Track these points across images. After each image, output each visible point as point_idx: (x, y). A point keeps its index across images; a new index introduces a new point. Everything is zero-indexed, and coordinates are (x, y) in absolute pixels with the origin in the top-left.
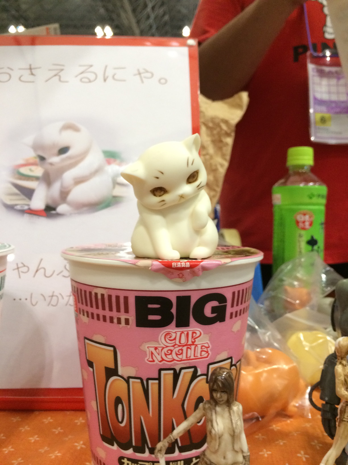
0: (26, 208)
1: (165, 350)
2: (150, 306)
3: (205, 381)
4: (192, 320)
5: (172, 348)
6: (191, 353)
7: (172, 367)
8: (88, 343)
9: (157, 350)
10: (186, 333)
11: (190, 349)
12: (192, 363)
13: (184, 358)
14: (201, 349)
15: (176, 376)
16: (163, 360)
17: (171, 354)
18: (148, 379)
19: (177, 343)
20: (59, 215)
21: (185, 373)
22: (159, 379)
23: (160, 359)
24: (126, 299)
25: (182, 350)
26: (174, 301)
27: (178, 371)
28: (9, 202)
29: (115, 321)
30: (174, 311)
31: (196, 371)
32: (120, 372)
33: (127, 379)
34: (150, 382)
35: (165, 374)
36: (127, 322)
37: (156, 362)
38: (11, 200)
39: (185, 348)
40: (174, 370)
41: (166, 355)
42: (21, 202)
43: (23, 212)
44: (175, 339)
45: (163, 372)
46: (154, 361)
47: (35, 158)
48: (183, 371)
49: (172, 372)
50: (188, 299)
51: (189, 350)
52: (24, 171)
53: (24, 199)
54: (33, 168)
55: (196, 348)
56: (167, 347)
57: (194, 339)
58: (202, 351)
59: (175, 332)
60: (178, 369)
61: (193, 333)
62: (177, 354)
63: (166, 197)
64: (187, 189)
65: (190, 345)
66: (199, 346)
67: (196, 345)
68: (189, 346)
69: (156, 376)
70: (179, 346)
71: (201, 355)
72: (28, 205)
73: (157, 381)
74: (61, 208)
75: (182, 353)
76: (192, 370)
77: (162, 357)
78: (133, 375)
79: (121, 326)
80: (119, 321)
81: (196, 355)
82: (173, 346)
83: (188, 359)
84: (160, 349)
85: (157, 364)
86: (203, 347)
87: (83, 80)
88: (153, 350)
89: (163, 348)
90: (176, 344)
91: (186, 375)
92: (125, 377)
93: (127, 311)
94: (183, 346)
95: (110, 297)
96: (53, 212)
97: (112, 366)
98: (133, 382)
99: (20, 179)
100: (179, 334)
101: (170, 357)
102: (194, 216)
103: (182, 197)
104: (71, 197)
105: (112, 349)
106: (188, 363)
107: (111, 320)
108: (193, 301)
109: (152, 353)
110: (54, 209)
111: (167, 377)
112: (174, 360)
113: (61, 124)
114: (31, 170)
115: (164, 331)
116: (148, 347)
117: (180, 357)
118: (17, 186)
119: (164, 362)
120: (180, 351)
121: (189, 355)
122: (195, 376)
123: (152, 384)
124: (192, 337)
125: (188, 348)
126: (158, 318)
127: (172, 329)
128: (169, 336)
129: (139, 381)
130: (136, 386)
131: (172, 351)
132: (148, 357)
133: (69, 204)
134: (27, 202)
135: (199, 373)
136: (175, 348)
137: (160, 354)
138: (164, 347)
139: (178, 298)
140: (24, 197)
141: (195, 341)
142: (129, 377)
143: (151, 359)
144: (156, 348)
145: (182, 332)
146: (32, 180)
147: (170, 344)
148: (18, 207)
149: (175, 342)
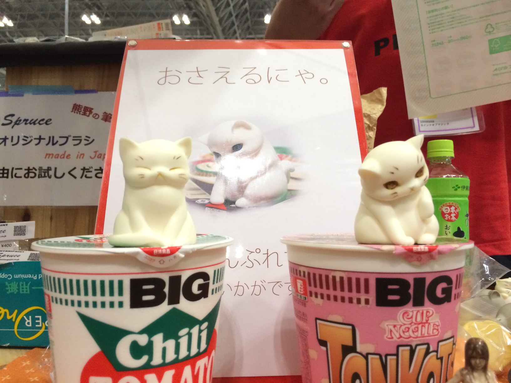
0: (207, 201)
1: (403, 328)
2: (390, 287)
3: (435, 358)
4: (426, 301)
5: (409, 326)
6: (425, 331)
7: (409, 344)
8: (320, 324)
9: (396, 328)
10: (421, 312)
11: (425, 327)
12: (426, 340)
13: (420, 335)
14: (433, 327)
15: (412, 352)
16: (401, 337)
17: (408, 331)
18: (386, 356)
19: (414, 321)
20: (238, 208)
21: (420, 349)
22: (397, 355)
23: (398, 336)
24: (367, 281)
25: (417, 328)
26: (412, 282)
27: (414, 348)
28: (190, 197)
29: (355, 301)
30: (411, 291)
31: (428, 348)
32: (358, 349)
33: (365, 355)
34: (389, 358)
35: (403, 351)
36: (367, 301)
37: (395, 338)
38: (192, 195)
39: (420, 326)
40: (411, 346)
41: (404, 332)
42: (202, 197)
43: (204, 206)
44: (412, 317)
45: (401, 349)
46: (392, 338)
47: (211, 155)
48: (418, 348)
49: (408, 348)
50: (423, 280)
51: (423, 328)
52: (201, 167)
53: (205, 194)
54: (210, 164)
55: (430, 325)
56: (405, 324)
57: (428, 318)
58: (433, 329)
59: (412, 311)
60: (414, 345)
61: (427, 312)
62: (413, 332)
63: (398, 190)
64: (416, 182)
65: (425, 323)
66: (432, 324)
67: (429, 324)
68: (423, 324)
69: (394, 352)
70: (415, 324)
71: (433, 333)
72: (209, 199)
73: (395, 357)
74: (240, 202)
75: (417, 331)
76: (425, 346)
77: (400, 335)
78: (372, 351)
79: (360, 306)
80: (359, 301)
81: (429, 333)
82: (410, 324)
83: (423, 336)
84: (398, 327)
85: (395, 341)
86: (435, 326)
87: (249, 81)
88: (392, 327)
89: (401, 326)
90: (412, 323)
91: (420, 351)
92: (364, 353)
93: (367, 291)
94: (419, 324)
95: (350, 279)
96: (233, 205)
97: (350, 343)
98: (372, 358)
99: (199, 175)
100: (415, 313)
101: (407, 334)
102: (421, 206)
103: (412, 189)
104: (248, 191)
105: (350, 327)
106: (422, 340)
107: (351, 300)
108: (428, 282)
109: (391, 331)
110: (234, 203)
111: (404, 352)
112: (410, 337)
113: (233, 123)
114: (208, 166)
115: (402, 310)
116: (387, 325)
117: (416, 334)
118: (196, 181)
119: (402, 339)
120: (416, 329)
121: (423, 333)
122: (427, 352)
123: (391, 359)
124: (427, 315)
125: (422, 326)
126: (396, 297)
127: (410, 309)
128: (406, 315)
129: (378, 357)
130: (374, 361)
131: (409, 328)
132: (387, 334)
133: (247, 197)
134: (206, 196)
135: (431, 349)
136: (412, 326)
137: (398, 332)
138: (402, 324)
139: (416, 280)
140: (204, 192)
141: (428, 320)
142: (368, 354)
143: (389, 336)
144: (395, 326)
145: (418, 311)
146: (210, 176)
147: (407, 322)
148: (200, 201)
149: (412, 320)
